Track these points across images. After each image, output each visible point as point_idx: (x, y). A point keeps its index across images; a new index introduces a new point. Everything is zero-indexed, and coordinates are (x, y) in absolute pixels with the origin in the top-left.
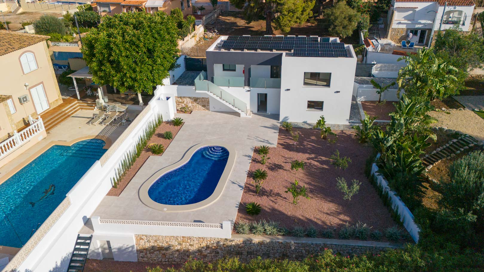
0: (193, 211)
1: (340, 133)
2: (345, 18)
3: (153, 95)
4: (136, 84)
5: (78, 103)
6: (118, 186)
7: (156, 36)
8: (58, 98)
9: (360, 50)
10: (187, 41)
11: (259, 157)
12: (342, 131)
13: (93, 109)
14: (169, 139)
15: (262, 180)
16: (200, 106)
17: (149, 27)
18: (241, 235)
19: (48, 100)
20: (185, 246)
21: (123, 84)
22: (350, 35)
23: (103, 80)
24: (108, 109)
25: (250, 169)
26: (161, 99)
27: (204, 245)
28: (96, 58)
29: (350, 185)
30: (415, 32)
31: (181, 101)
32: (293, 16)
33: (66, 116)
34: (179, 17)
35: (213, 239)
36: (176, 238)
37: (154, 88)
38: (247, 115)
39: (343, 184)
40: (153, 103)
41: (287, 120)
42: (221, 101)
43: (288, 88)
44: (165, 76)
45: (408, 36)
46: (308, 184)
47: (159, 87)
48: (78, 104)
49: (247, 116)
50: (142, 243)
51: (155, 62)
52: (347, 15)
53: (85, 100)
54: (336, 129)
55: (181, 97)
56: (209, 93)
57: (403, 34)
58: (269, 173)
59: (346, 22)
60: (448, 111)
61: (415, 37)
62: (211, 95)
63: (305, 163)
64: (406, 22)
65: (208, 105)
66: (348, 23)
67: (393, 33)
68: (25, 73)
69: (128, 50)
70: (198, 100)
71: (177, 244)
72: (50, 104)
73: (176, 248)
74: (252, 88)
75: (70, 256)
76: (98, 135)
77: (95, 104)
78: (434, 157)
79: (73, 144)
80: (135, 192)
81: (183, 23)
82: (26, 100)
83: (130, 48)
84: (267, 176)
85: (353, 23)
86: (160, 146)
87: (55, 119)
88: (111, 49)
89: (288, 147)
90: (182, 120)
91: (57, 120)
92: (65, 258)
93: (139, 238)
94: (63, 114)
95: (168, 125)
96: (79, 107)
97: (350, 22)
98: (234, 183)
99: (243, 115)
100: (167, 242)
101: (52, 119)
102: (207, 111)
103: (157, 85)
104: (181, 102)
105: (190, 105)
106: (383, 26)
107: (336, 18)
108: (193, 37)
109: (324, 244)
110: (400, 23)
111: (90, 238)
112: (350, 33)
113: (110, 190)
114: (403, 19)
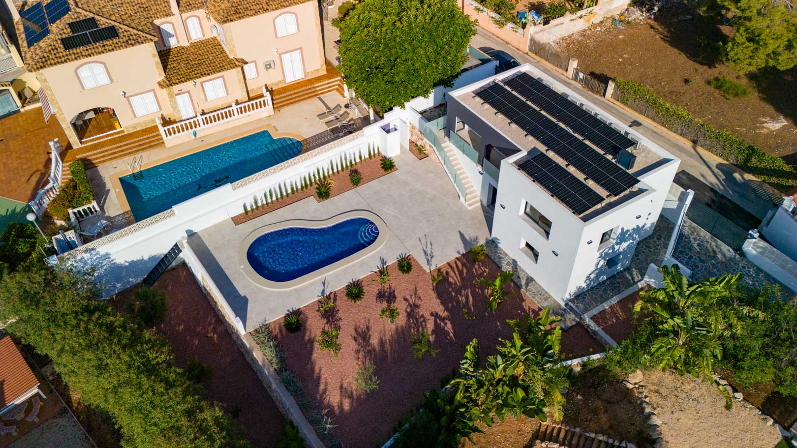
5: (341, 80)
6: (249, 214)
11: (393, 270)
14: (353, 184)
15: (350, 300)
18: (253, 338)
25: (363, 278)
33: (314, 94)
37: (390, 109)
38: (465, 203)
41: (501, 242)
47: (397, 109)
48: (337, 83)
58: (369, 298)
68: (278, 37)
72: (306, 74)
74: (484, 172)
75: (163, 256)
79: (278, 138)
80: (250, 231)
82: (271, 67)
84: (361, 300)
95: (380, 163)
96: (336, 87)
98: (324, 284)
99: (462, 199)
108: (581, 17)
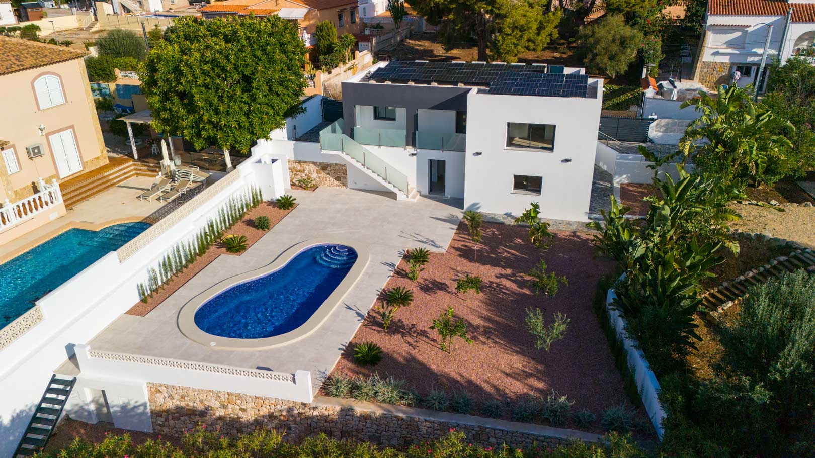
0: (260, 351)
1: (570, 236)
2: (614, 41)
3: (249, 155)
4: (219, 135)
5: (134, 165)
6: (150, 300)
7: (259, 53)
8: (100, 154)
9: (635, 97)
10: (337, 75)
11: (408, 267)
12: (574, 233)
13: (155, 176)
14: (262, 229)
15: (401, 305)
16: (331, 179)
17: (248, 38)
18: (331, 399)
19: (81, 157)
20: (232, 411)
21: (199, 135)
22: (623, 72)
23: (169, 126)
24: (176, 176)
25: (386, 286)
26: (263, 162)
27: (264, 411)
28: (159, 88)
29: (548, 323)
30: (745, 70)
31: (299, 168)
32: (521, 36)
34: (329, 36)
35: (280, 402)
36: (218, 396)
37: (254, 144)
38: (408, 197)
39: (536, 321)
40: (246, 167)
41: (478, 208)
42: (365, 170)
43: (479, 151)
44: (278, 125)
45: (731, 76)
46: (486, 319)
47: (261, 141)
48: (133, 167)
49: (407, 199)
50: (160, 398)
51: (253, 98)
52: (618, 37)
53: (147, 160)
54: (562, 227)
55: (299, 162)
56: (343, 155)
57: (724, 74)
58: (418, 296)
59: (615, 48)
60: (782, 207)
61: (745, 79)
62: (348, 158)
63: (491, 283)
64: (730, 51)
65: (345, 178)
66: (620, 49)
67: (705, 71)
68: (41, 108)
69: (208, 76)
70: (329, 169)
71: (218, 405)
72: (84, 164)
73: (218, 414)
74: (418, 150)
76: (148, 217)
77: (160, 168)
78: (739, 286)
79: (102, 228)
80: (174, 311)
81: (333, 45)
82: (39, 152)
83: (211, 72)
84: (411, 300)
85: (629, 50)
86: (242, 238)
87: (87, 188)
88: (181, 73)
89: (466, 254)
90: (295, 199)
91: (90, 189)
92: (21, 412)
93: (155, 390)
94: (104, 180)
95: (271, 207)
96: (134, 172)
97: (624, 48)
98: (349, 308)
99: (401, 196)
100: (201, 401)
101: (81, 187)
102: (343, 188)
103: (258, 138)
104: (299, 171)
105: (315, 176)
106: (689, 60)
107: (597, 42)
108: (349, 69)
109: (480, 427)
110: (717, 54)
111: (72, 383)
112: (623, 68)
113: (136, 306)
114: (725, 46)
